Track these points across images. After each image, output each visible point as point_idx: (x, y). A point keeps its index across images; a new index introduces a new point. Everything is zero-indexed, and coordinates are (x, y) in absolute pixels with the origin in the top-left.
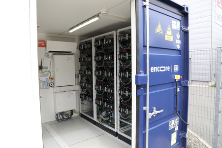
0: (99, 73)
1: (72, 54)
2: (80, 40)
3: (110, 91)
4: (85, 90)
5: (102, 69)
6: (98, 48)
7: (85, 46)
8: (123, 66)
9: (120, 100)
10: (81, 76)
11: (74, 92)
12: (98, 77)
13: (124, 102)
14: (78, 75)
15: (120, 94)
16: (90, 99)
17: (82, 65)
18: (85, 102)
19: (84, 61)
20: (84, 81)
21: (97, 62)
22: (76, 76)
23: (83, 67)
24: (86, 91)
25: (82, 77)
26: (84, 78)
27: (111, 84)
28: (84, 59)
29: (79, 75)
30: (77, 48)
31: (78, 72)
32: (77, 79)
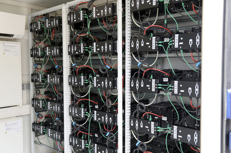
0: (79, 80)
1: (15, 40)
2: (32, 10)
3: (106, 119)
4: (44, 114)
5: (86, 72)
6: (77, 26)
7: (44, 23)
8: (141, 66)
9: (133, 141)
10: (35, 85)
11: (20, 120)
12: (75, 88)
13: (141, 145)
14: (29, 85)
15: (132, 128)
16: (57, 135)
17: (37, 63)
18: (43, 139)
19: (44, 55)
20: (42, 96)
21: (75, 57)
22: (25, 87)
23: (39, 67)
24: (46, 117)
25: (37, 88)
26: (42, 91)
27: (110, 104)
28: (44, 50)
29: (32, 85)
30: (26, 28)
31: (28, 79)
32: (25, 91)
